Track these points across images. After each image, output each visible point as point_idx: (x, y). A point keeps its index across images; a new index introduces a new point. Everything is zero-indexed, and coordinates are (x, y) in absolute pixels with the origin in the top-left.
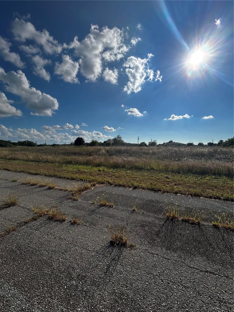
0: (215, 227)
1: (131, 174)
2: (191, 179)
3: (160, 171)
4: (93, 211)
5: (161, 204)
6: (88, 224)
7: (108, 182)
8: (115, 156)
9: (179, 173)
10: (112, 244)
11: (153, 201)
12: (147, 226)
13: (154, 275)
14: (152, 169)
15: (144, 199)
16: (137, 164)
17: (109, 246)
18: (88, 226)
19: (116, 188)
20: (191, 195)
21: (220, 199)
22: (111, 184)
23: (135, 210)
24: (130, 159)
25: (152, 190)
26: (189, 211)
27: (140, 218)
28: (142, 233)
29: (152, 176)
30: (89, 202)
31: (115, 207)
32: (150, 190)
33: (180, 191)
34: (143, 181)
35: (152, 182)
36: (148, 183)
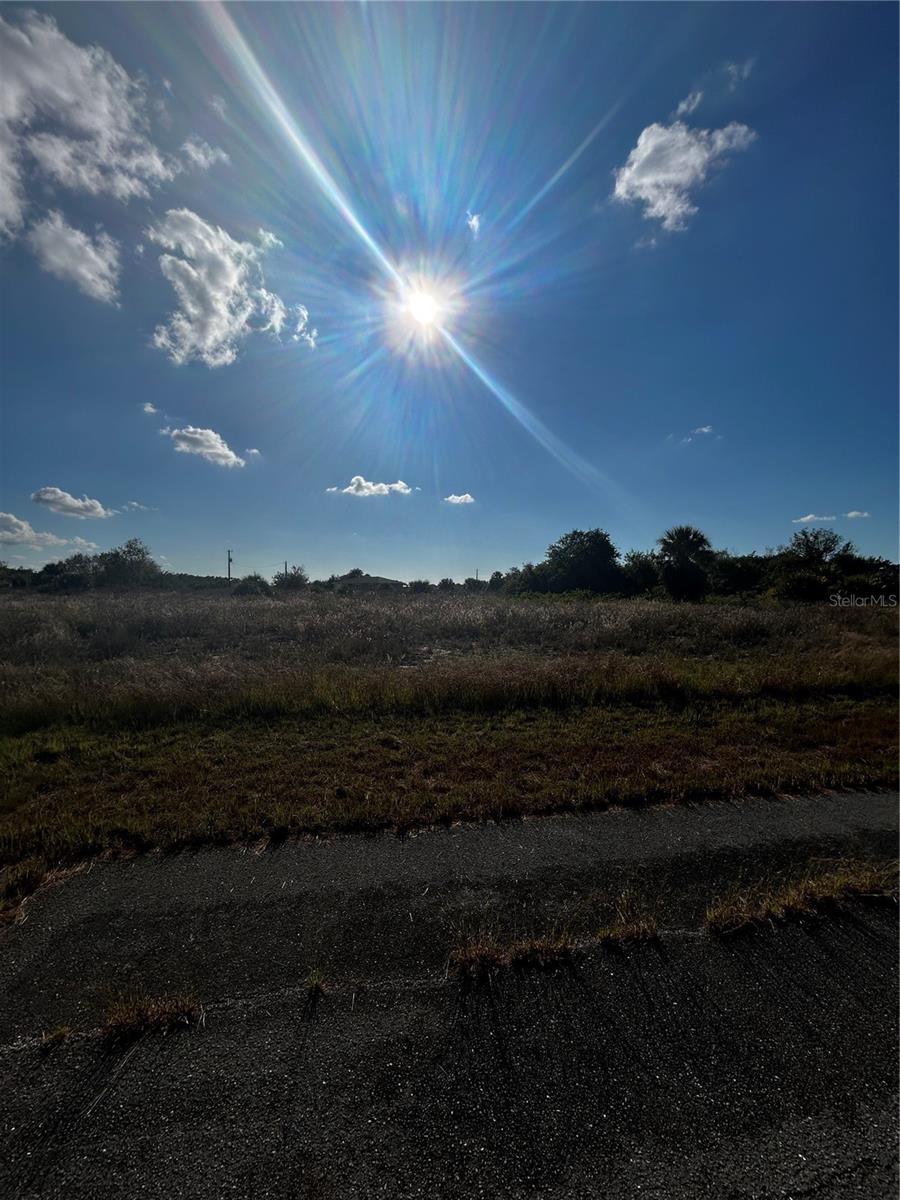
1: (235, 753)
5: (414, 904)
12: (404, 1074)
15: (337, 895)
16: (255, 694)
19: (179, 865)
20: (495, 815)
21: (570, 808)
27: (357, 1034)
28: (398, 1142)
29: (330, 747)
30: (18, 1045)
31: (207, 1011)
32: (345, 833)
33: (457, 808)
34: (303, 784)
35: (339, 777)
36: (328, 791)
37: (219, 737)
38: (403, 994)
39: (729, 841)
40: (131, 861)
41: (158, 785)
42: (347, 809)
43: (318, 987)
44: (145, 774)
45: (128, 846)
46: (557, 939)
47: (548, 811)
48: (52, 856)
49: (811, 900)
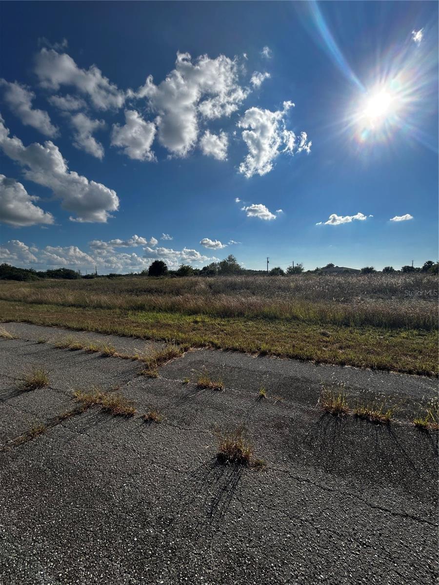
0: (421, 428)
1: (255, 329)
2: (372, 336)
3: (310, 322)
4: (185, 398)
5: (313, 386)
6: (175, 423)
7: (212, 343)
8: (224, 295)
9: (347, 325)
10: (221, 459)
11: (298, 379)
12: (287, 426)
13: (301, 520)
14: (295, 318)
15: (280, 375)
16: (266, 310)
17: (216, 464)
18: (176, 426)
19: (227, 355)
20: (372, 367)
21: (429, 375)
22: (217, 348)
23: (263, 396)
24: (253, 299)
25: (295, 357)
26: (369, 398)
27: (273, 411)
28: (277, 439)
30: (178, 380)
31: (226, 389)
32: (290, 358)
35: (295, 342)
36: (288, 345)
38: (296, 407)
40: (213, 350)
42: (294, 351)
44: (223, 330)
45: (213, 347)
48: (192, 344)
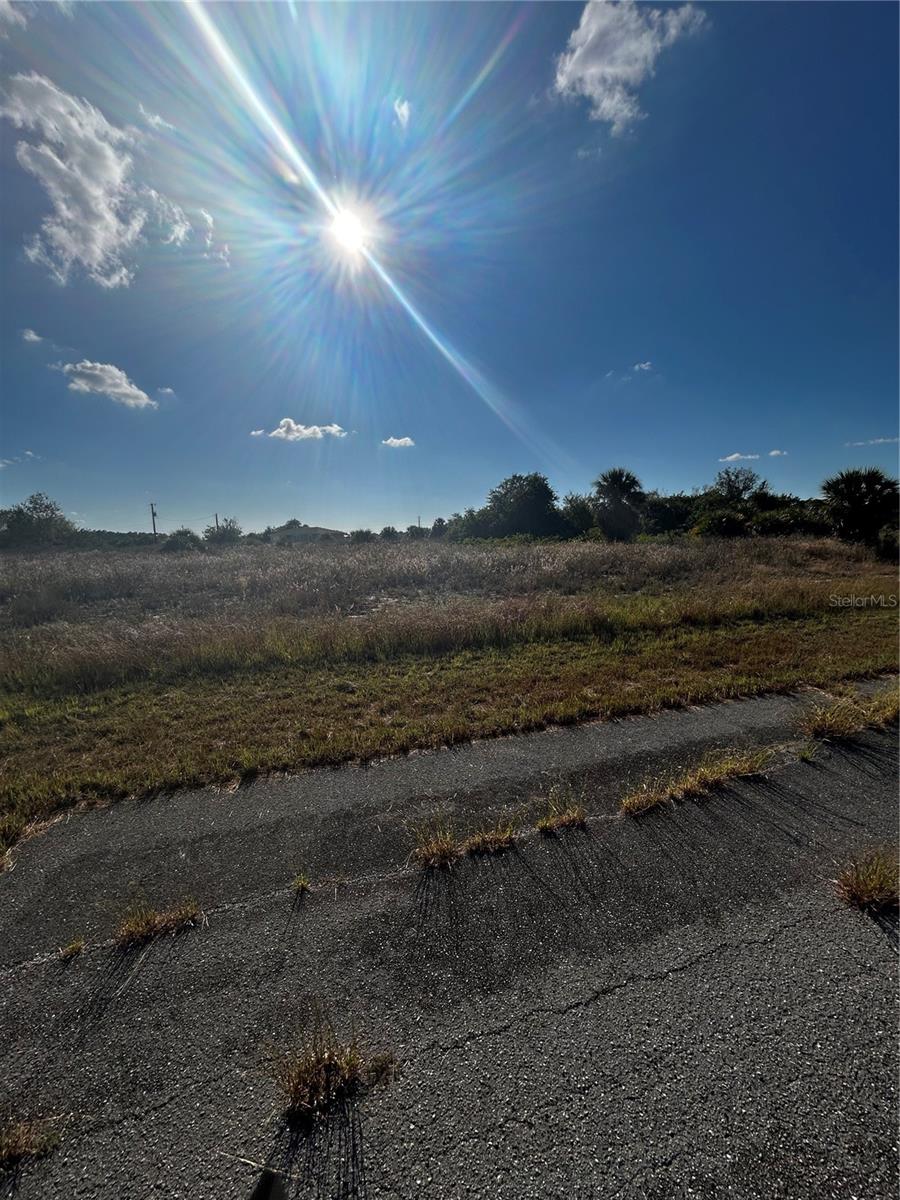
3: (307, 664)
5: (381, 818)
7: (94, 787)
11: (348, 815)
16: (203, 651)
17: (294, 1145)
20: (447, 743)
25: (320, 762)
27: (342, 915)
29: (289, 696)
30: (38, 959)
31: (208, 915)
32: (313, 768)
33: (413, 738)
34: (266, 730)
35: (300, 722)
36: (290, 734)
37: (174, 694)
38: (378, 885)
39: (645, 746)
40: (109, 808)
41: (120, 743)
42: (312, 748)
43: (304, 889)
44: (104, 733)
45: (102, 796)
46: (504, 831)
47: (494, 735)
48: (28, 811)
49: (704, 783)
